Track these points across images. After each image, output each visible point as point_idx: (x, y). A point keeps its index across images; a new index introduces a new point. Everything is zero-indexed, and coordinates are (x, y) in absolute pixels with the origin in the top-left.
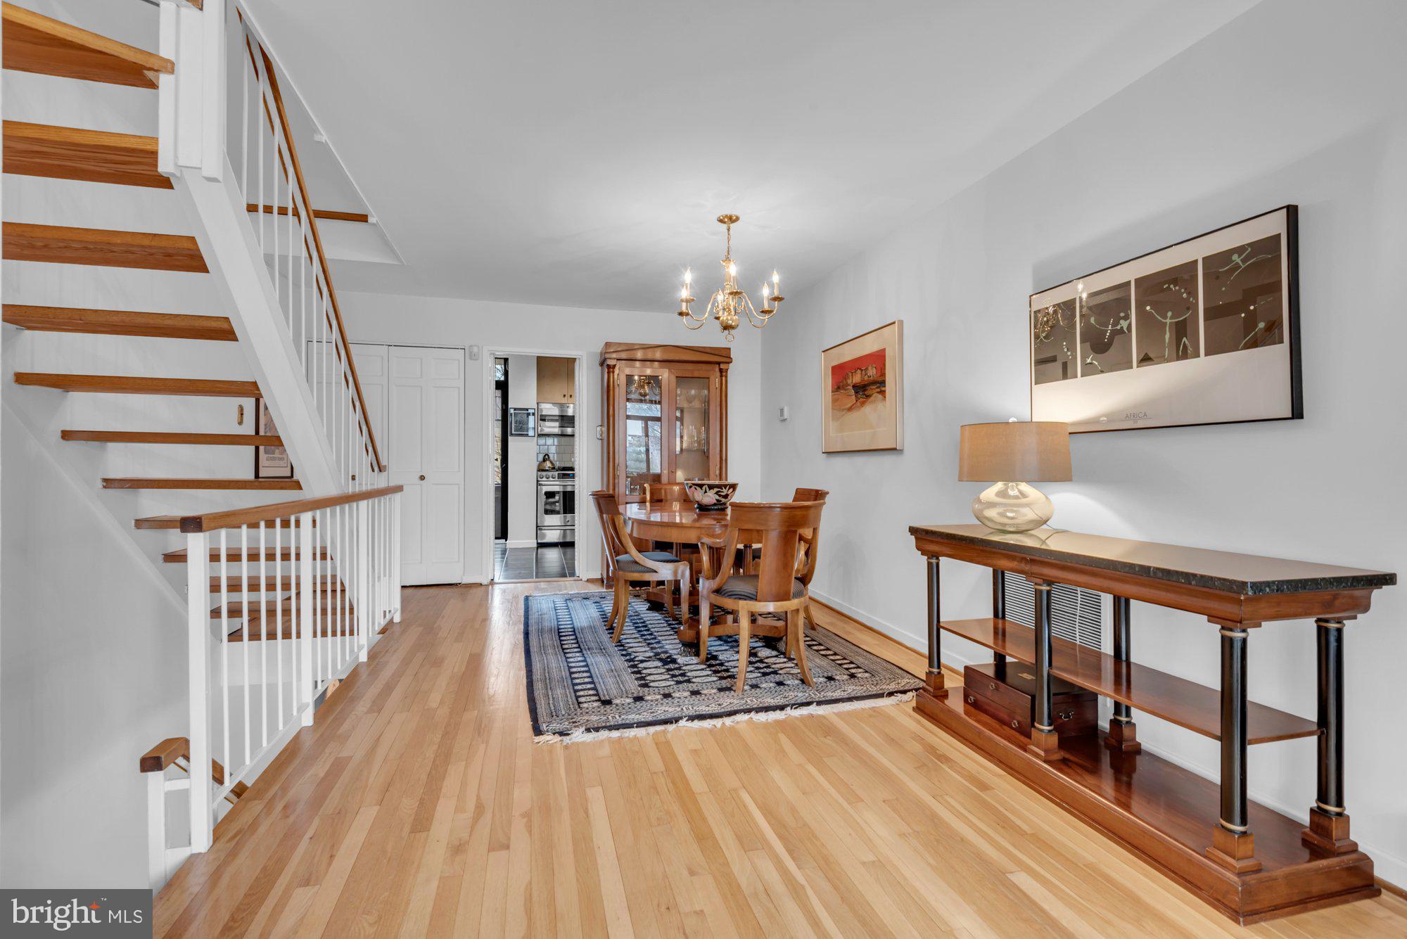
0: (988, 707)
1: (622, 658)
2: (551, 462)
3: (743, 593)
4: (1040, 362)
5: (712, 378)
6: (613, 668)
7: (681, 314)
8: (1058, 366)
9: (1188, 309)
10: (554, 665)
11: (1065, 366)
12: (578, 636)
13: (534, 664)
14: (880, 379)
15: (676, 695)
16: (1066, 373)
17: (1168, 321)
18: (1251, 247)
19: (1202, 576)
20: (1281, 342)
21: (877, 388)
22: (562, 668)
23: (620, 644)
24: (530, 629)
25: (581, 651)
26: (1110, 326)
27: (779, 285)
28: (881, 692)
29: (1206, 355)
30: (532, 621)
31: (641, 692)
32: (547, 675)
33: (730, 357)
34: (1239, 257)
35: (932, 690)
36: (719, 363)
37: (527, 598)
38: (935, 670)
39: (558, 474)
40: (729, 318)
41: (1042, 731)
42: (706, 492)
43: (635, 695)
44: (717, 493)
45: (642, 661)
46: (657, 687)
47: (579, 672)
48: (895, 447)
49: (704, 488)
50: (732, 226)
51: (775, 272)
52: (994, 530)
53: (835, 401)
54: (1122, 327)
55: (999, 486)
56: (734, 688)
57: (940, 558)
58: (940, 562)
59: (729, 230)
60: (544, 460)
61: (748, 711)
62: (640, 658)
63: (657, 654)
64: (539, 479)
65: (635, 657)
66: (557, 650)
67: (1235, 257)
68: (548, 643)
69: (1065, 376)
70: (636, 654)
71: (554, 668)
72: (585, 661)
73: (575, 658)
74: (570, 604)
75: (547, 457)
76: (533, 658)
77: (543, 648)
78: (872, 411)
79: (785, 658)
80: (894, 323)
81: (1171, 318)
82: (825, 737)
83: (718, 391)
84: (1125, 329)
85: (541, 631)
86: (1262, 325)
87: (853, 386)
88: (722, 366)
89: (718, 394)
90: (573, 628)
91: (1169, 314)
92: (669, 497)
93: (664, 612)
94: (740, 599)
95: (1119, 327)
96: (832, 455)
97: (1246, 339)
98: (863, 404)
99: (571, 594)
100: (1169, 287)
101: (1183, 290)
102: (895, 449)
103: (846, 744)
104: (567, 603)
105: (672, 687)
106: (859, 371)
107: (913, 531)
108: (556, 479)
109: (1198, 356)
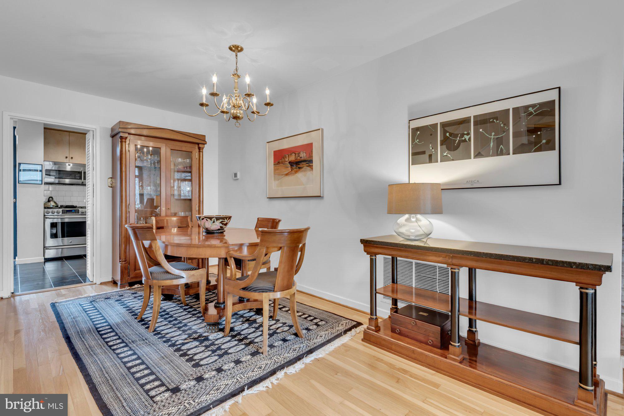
0: (409, 334)
1: (165, 344)
2: (55, 202)
3: (264, 288)
4: (414, 154)
5: (194, 152)
6: (163, 355)
7: (202, 105)
8: (426, 156)
9: (504, 132)
10: (108, 364)
11: (430, 156)
12: (118, 332)
13: (88, 367)
14: (309, 159)
15: (225, 367)
16: (431, 159)
17: (492, 137)
18: (539, 105)
19: (580, 264)
20: (554, 149)
21: (307, 164)
22: (118, 365)
23: (157, 333)
24: (69, 332)
25: (127, 346)
26: (458, 138)
27: (270, 96)
28: (338, 333)
29: (513, 154)
30: (68, 326)
31: (198, 371)
32: (106, 375)
33: (205, 141)
34: (532, 109)
35: (374, 328)
36: (198, 144)
37: (53, 305)
38: (374, 317)
39: (62, 210)
40: (238, 112)
41: (455, 346)
42: (214, 222)
43: (195, 377)
44: (221, 223)
45: (183, 344)
46: (207, 364)
47: (136, 366)
48: (319, 195)
49: (213, 220)
50: (238, 54)
51: (267, 88)
52: (404, 239)
53: (275, 170)
54: (465, 139)
55: (407, 216)
56: (260, 351)
57: (377, 256)
58: (377, 258)
59: (236, 56)
60: (49, 201)
61: (282, 367)
62: (180, 342)
63: (190, 335)
64: (46, 214)
65: (176, 342)
66: (104, 348)
67: (530, 109)
68: (93, 343)
69: (430, 161)
70: (175, 339)
71: (110, 367)
72: (135, 354)
73: (125, 352)
74: (96, 305)
75: (51, 199)
76: (84, 361)
77: (90, 350)
78: (301, 176)
79: (273, 320)
80: (320, 129)
81: (494, 136)
82: (336, 374)
83: (198, 160)
84: (467, 140)
85: (81, 334)
86: (544, 141)
87: (289, 162)
88: (200, 146)
89: (198, 162)
90: (109, 325)
91: (493, 134)
92: (169, 225)
93: (175, 301)
94: (263, 292)
95: (463, 139)
96: (272, 199)
97: (536, 148)
98: (296, 172)
99: (93, 297)
100: (493, 121)
101: (501, 123)
102: (320, 196)
103: (351, 376)
104: (93, 305)
105: (218, 361)
106: (294, 155)
107: (362, 241)
108: (61, 214)
109: (509, 154)
